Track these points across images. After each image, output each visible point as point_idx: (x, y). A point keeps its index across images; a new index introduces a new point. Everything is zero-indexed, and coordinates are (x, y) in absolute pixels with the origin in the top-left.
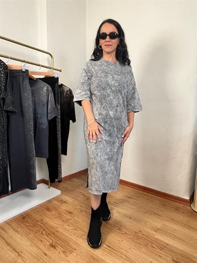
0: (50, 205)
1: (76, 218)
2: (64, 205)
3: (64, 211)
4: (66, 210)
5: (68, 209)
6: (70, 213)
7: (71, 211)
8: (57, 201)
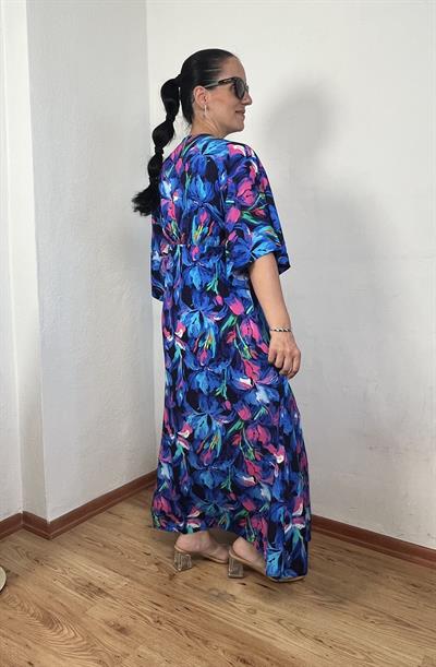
0: (54, 605)
1: (142, 649)
2: (99, 599)
3: (104, 627)
4: (107, 623)
5: (113, 616)
6: (122, 630)
7: (122, 623)
8: (77, 589)
